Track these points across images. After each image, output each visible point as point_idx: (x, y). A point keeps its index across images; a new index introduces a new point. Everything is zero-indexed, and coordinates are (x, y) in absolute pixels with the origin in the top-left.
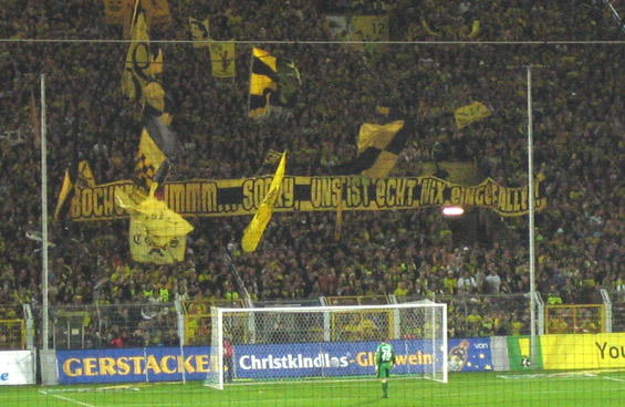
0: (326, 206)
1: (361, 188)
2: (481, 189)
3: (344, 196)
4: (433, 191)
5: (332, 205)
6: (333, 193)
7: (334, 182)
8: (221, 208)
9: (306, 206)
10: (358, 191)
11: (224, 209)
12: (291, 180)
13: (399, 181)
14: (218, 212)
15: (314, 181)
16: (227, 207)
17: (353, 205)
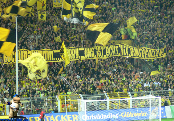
0: (90, 58)
1: (101, 50)
2: (141, 50)
3: (95, 54)
4: (124, 50)
5: (91, 57)
6: (92, 53)
7: (92, 49)
8: (54, 59)
9: (83, 58)
10: (100, 52)
11: (55, 60)
12: (78, 49)
13: (113, 46)
14: (53, 61)
15: (85, 49)
16: (56, 59)
17: (99, 57)
